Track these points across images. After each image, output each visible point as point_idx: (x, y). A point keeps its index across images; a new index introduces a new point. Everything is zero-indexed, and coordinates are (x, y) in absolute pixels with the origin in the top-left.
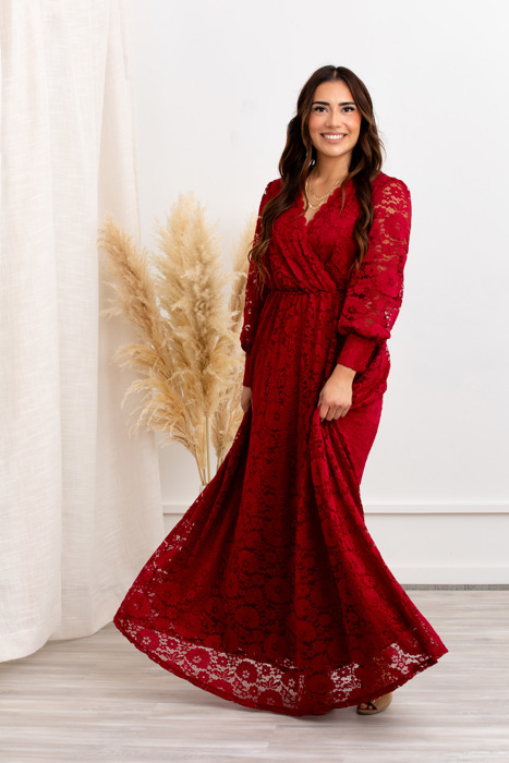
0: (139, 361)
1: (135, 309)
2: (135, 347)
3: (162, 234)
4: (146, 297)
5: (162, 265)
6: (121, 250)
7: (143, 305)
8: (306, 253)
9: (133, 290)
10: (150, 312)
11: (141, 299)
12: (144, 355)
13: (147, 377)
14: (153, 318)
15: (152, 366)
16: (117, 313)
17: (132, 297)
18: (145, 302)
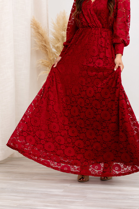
0: (44, 65)
1: (43, 48)
2: (43, 60)
3: (54, 24)
4: (46, 43)
5: (53, 34)
6: (37, 28)
7: (45, 46)
8: (92, 13)
9: (41, 41)
10: (47, 48)
11: (44, 44)
12: (45, 63)
13: (47, 70)
14: (48, 50)
15: (48, 67)
16: (37, 49)
17: (41, 43)
18: (45, 45)
